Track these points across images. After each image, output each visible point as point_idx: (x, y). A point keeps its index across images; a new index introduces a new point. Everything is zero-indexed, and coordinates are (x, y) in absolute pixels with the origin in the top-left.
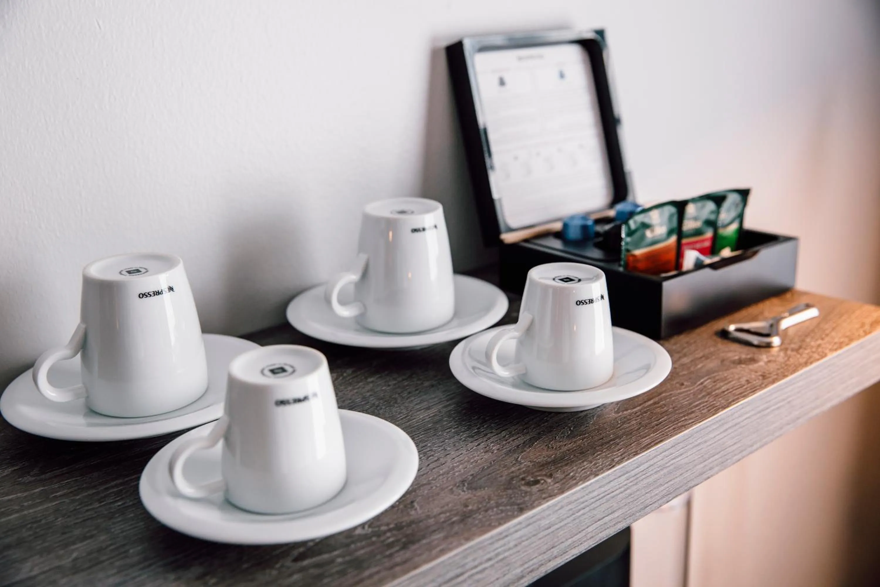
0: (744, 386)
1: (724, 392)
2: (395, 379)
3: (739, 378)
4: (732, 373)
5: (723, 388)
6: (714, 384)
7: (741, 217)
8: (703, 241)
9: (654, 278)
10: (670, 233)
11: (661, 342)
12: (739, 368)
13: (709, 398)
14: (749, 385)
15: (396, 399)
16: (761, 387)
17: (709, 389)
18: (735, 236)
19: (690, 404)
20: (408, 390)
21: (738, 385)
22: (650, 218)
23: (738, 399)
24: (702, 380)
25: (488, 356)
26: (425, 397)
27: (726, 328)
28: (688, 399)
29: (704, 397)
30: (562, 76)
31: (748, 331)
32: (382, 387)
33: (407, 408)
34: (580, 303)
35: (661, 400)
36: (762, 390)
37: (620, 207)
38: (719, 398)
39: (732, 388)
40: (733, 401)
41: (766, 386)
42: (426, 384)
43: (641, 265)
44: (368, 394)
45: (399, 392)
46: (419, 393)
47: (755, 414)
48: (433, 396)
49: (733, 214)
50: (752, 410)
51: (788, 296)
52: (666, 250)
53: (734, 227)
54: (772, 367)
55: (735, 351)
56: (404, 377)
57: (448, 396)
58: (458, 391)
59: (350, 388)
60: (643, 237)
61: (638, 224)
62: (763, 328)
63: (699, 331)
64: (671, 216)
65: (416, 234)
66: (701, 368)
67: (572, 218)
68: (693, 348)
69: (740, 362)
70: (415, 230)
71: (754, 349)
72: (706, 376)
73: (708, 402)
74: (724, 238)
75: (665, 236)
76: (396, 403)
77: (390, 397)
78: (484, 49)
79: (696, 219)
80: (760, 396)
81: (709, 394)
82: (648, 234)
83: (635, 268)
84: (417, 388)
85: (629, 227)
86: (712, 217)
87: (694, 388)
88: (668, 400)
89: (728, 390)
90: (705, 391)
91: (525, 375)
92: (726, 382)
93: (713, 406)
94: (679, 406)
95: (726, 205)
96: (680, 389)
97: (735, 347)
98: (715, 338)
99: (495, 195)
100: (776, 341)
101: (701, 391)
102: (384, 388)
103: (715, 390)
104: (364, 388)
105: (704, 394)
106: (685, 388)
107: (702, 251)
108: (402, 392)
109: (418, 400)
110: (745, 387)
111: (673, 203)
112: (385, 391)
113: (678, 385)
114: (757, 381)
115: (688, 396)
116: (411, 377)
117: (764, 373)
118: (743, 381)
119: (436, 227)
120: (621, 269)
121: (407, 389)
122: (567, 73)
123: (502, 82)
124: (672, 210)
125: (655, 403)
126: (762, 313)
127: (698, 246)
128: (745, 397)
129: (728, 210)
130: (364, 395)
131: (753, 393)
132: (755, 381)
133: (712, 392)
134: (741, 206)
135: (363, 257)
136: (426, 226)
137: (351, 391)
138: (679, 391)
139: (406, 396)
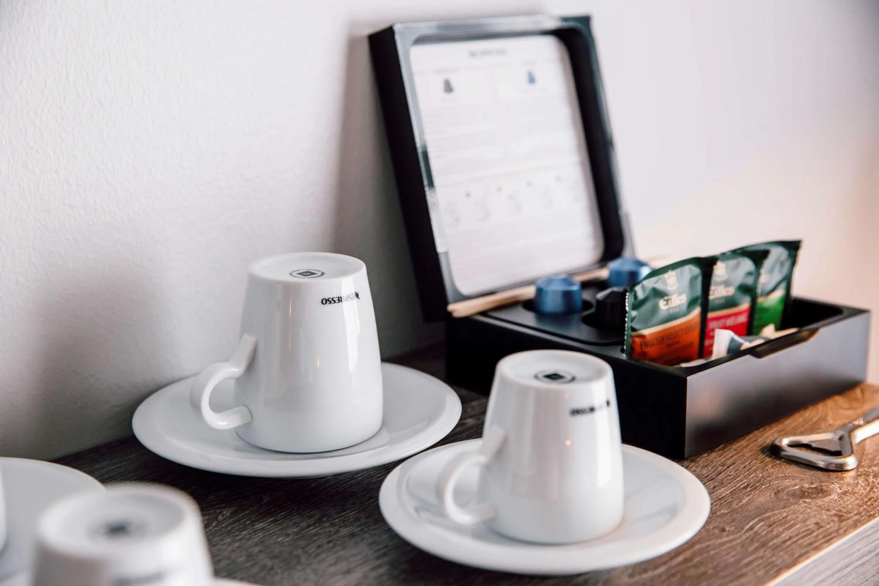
0: (814, 531)
1: (785, 542)
2: (296, 524)
3: (805, 520)
4: (794, 513)
5: (783, 535)
6: (769, 529)
7: (788, 280)
8: (736, 314)
9: (672, 369)
10: (692, 304)
11: (686, 463)
12: (802, 505)
13: (765, 551)
14: (821, 530)
15: (298, 557)
16: (838, 534)
17: (762, 537)
18: (780, 308)
19: (738, 561)
20: (318, 542)
21: (804, 532)
22: (665, 282)
23: (807, 552)
24: (751, 523)
25: (440, 494)
26: (342, 553)
27: (777, 443)
28: (734, 553)
29: (757, 549)
30: (532, 80)
31: (807, 447)
32: (277, 538)
33: (315, 571)
34: (576, 412)
35: (695, 555)
36: (840, 538)
37: (615, 265)
38: (779, 552)
39: (797, 535)
40: (801, 556)
41: (846, 532)
42: (344, 532)
43: (651, 351)
44: (257, 549)
45: (303, 546)
46: (333, 548)
47: (833, 575)
48: (354, 552)
49: (777, 276)
50: (829, 568)
51: (858, 392)
52: (687, 328)
53: (779, 293)
54: (850, 501)
55: (794, 478)
56: (312, 521)
57: (379, 550)
58: (392, 543)
59: (229, 540)
60: (655, 309)
61: (648, 291)
62: (828, 441)
63: (737, 446)
64: (693, 279)
65: (328, 306)
66: (748, 503)
67: (550, 280)
68: (731, 471)
69: (803, 494)
70: (326, 301)
71: (820, 474)
72: (757, 517)
73: (764, 559)
74: (765, 310)
75: (685, 308)
76: (299, 563)
77: (290, 553)
78: (421, 40)
79: (727, 283)
80: (838, 547)
81: (764, 545)
82: (662, 304)
83: (644, 355)
84: (331, 539)
85: (635, 297)
86: (750, 281)
87: (740, 536)
88: (705, 555)
89: (790, 538)
90: (757, 540)
91: (493, 520)
92: (787, 526)
93: (772, 564)
94: (723, 564)
95: (768, 263)
96: (720, 537)
97: (792, 470)
98: (762, 456)
99: (440, 247)
100: (851, 462)
101: (752, 540)
102: (279, 540)
103: (772, 539)
104: (249, 539)
105: (756, 545)
106: (728, 535)
107: (736, 329)
108: (307, 545)
109: (331, 559)
110: (815, 534)
111: (697, 261)
112: (281, 544)
113: (716, 531)
114: (832, 524)
115: (733, 548)
116: (320, 520)
117: (840, 511)
118: (811, 522)
119: (357, 295)
120: (624, 356)
121: (315, 541)
122: (537, 76)
123: (448, 88)
124: (696, 270)
125: (686, 561)
126: (824, 419)
127: (730, 322)
128: (817, 549)
129: (771, 271)
130: (250, 550)
131: (828, 544)
132: (829, 524)
133: (767, 544)
134: (788, 264)
135: (249, 342)
136: (344, 295)
137: (229, 544)
138: (719, 541)
139: (314, 551)
